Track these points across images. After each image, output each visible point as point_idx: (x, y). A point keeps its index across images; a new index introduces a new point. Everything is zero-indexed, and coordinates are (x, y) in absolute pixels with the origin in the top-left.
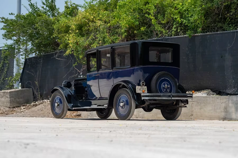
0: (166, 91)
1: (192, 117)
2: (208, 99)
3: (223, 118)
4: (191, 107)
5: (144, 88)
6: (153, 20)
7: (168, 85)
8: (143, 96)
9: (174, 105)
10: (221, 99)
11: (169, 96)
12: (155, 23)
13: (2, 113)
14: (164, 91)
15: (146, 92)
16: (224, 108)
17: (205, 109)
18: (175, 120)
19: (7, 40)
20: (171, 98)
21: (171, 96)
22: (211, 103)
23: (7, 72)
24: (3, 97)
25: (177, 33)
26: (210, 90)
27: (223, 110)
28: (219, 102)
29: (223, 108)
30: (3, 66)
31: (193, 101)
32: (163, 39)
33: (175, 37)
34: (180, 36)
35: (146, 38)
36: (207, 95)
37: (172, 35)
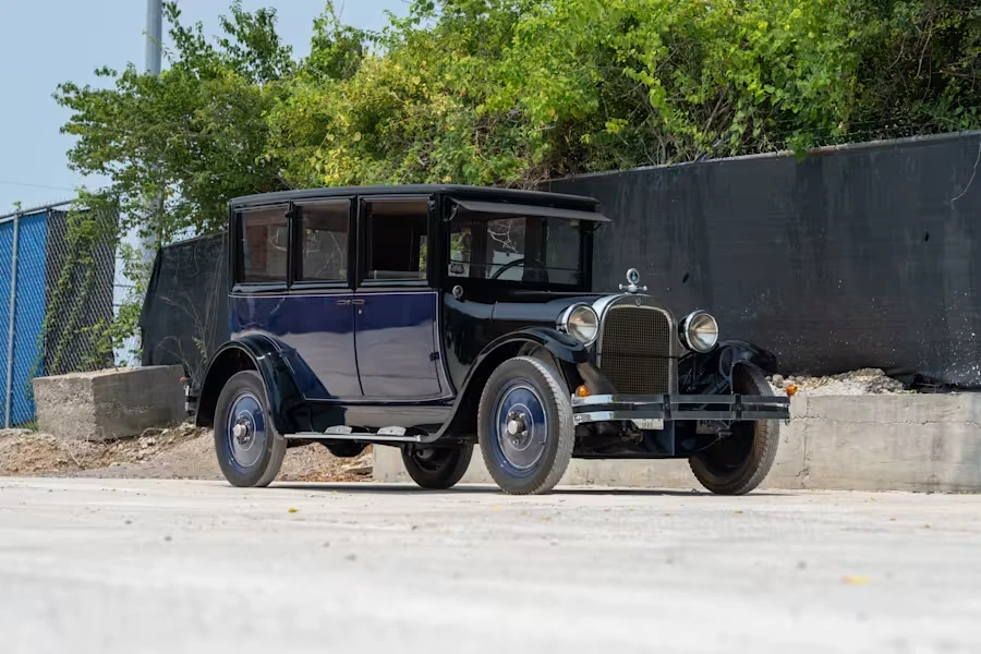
1: (807, 477)
4: (804, 439)
6: (652, 91)
10: (919, 406)
12: (660, 103)
13: (65, 463)
16: (934, 441)
17: (857, 447)
19: (85, 174)
22: (883, 421)
23: (87, 300)
24: (67, 399)
25: (749, 143)
26: (879, 370)
28: (914, 420)
29: (929, 444)
30: (73, 278)
31: (810, 414)
32: (693, 168)
33: (741, 157)
34: (761, 155)
35: (625, 164)
36: (869, 389)
37: (730, 151)
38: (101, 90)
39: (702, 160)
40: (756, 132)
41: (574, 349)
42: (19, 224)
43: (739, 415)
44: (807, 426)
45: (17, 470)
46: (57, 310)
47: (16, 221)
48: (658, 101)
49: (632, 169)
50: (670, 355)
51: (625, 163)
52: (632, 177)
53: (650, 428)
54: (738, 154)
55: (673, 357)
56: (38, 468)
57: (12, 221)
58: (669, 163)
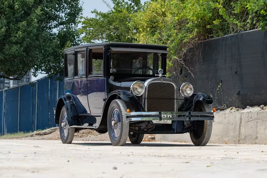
1: (257, 140)
4: (256, 127)
6: (220, 10)
25: (253, 27)
31: (258, 118)
32: (237, 35)
33: (250, 31)
34: (256, 30)
35: (221, 35)
37: (247, 29)
38: (91, 18)
39: (240, 32)
40: (254, 22)
41: (129, 96)
43: (190, 118)
44: (257, 122)
48: (222, 13)
49: (223, 37)
50: (175, 98)
52: (223, 39)
53: (166, 123)
55: (176, 99)
58: (232, 34)
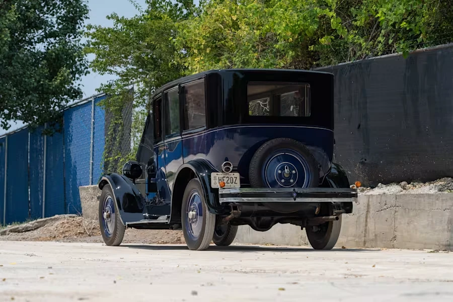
0: (287, 184)
1: (395, 242)
2: (422, 199)
3: (446, 246)
4: (393, 219)
5: (233, 176)
6: (332, 20)
7: (291, 169)
8: (223, 196)
9: (316, 216)
10: (442, 200)
11: (290, 195)
12: (337, 27)
13: (82, 233)
14: (281, 183)
15: (238, 185)
16: (448, 221)
17: (416, 224)
18: (330, 249)
19: (102, 74)
20: (295, 200)
21: (295, 195)
22: (427, 209)
24: (93, 198)
25: (388, 49)
26: (450, 179)
27: (446, 227)
28: (440, 208)
29: (446, 222)
30: (115, 131)
31: (397, 205)
32: (360, 64)
33: (383, 56)
34: (393, 54)
35: (335, 63)
36: (440, 190)
37: (378, 53)
38: (107, 28)
39: (366, 58)
40: (390, 41)
42: (95, 102)
44: (396, 212)
45: (55, 237)
46: (109, 149)
47: (93, 101)
48: (335, 26)
49: (337, 65)
51: (334, 61)
54: (383, 54)
56: (66, 236)
57: (91, 101)
58: (352, 61)
